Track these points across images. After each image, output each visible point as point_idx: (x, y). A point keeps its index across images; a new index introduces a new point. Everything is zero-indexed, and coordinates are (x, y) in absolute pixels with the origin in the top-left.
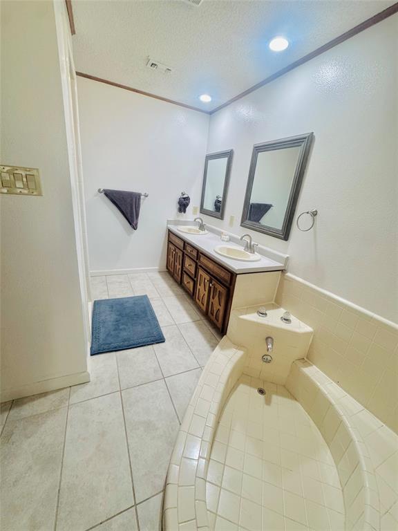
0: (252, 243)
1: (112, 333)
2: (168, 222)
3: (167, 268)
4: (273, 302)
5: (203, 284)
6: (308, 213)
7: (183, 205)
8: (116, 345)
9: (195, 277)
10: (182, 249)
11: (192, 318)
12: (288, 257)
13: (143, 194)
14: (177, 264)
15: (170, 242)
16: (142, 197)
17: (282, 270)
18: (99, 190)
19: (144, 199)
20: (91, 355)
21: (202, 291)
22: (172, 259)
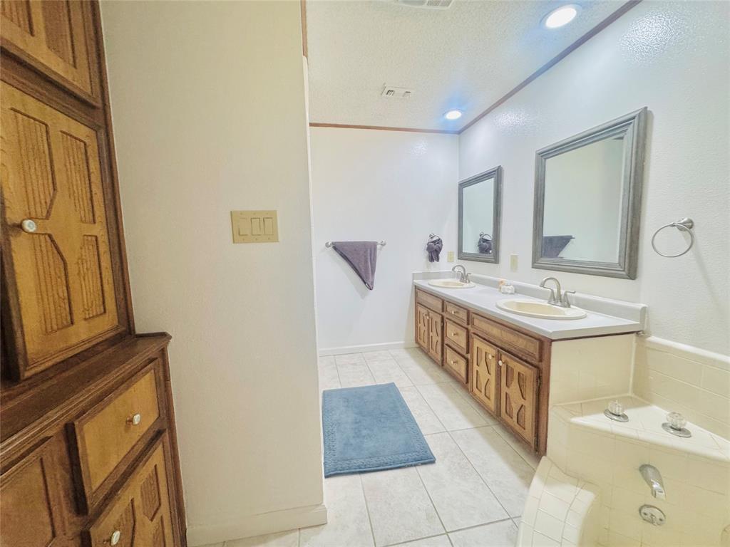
0: (563, 292)
1: (352, 441)
2: (414, 276)
3: (417, 342)
4: (630, 394)
5: (483, 363)
6: (673, 226)
7: (434, 252)
8: (359, 462)
9: (468, 352)
10: (440, 312)
11: (472, 421)
12: (644, 309)
13: (379, 242)
14: (433, 334)
15: (418, 303)
16: (378, 246)
17: (637, 332)
18: (327, 245)
19: (380, 249)
20: (326, 477)
21: (484, 374)
22: (423, 328)
